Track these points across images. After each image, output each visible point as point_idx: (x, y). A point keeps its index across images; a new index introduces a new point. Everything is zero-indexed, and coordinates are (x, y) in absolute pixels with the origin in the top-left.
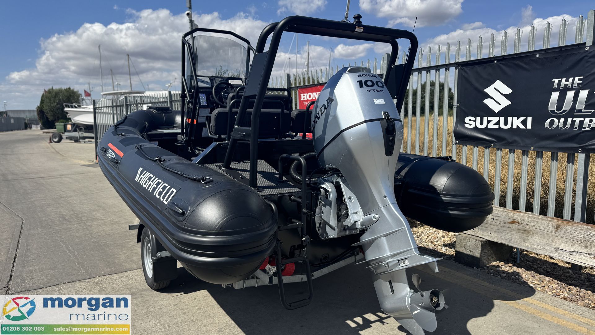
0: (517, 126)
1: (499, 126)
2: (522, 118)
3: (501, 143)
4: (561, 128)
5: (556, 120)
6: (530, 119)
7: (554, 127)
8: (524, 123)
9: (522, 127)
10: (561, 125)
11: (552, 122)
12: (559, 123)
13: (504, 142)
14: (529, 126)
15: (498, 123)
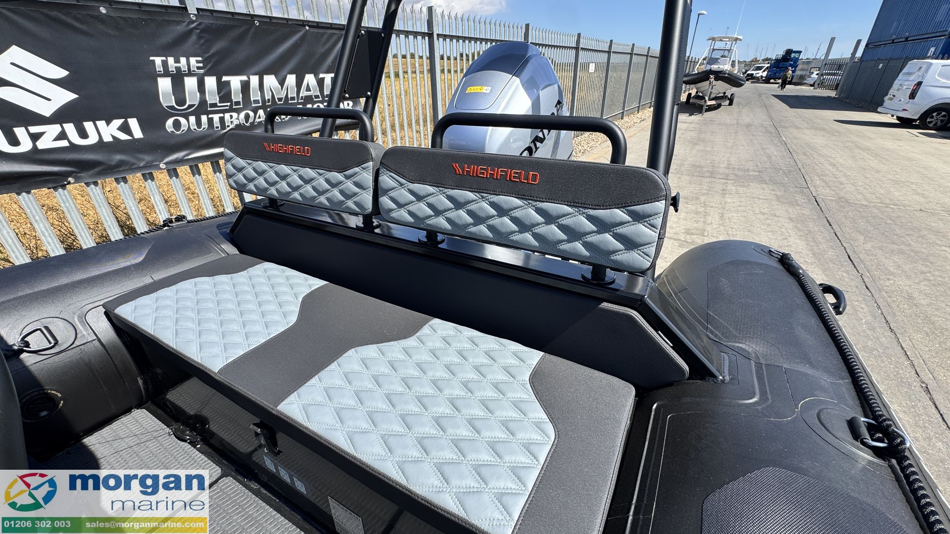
0: (113, 137)
1: (69, 142)
2: (118, 122)
3: (92, 172)
4: (195, 129)
5: (183, 120)
6: (133, 123)
7: (183, 131)
8: (125, 128)
9: (123, 137)
10: (194, 126)
11: (177, 124)
12: (188, 124)
13: (97, 170)
14: (138, 133)
15: (62, 136)
